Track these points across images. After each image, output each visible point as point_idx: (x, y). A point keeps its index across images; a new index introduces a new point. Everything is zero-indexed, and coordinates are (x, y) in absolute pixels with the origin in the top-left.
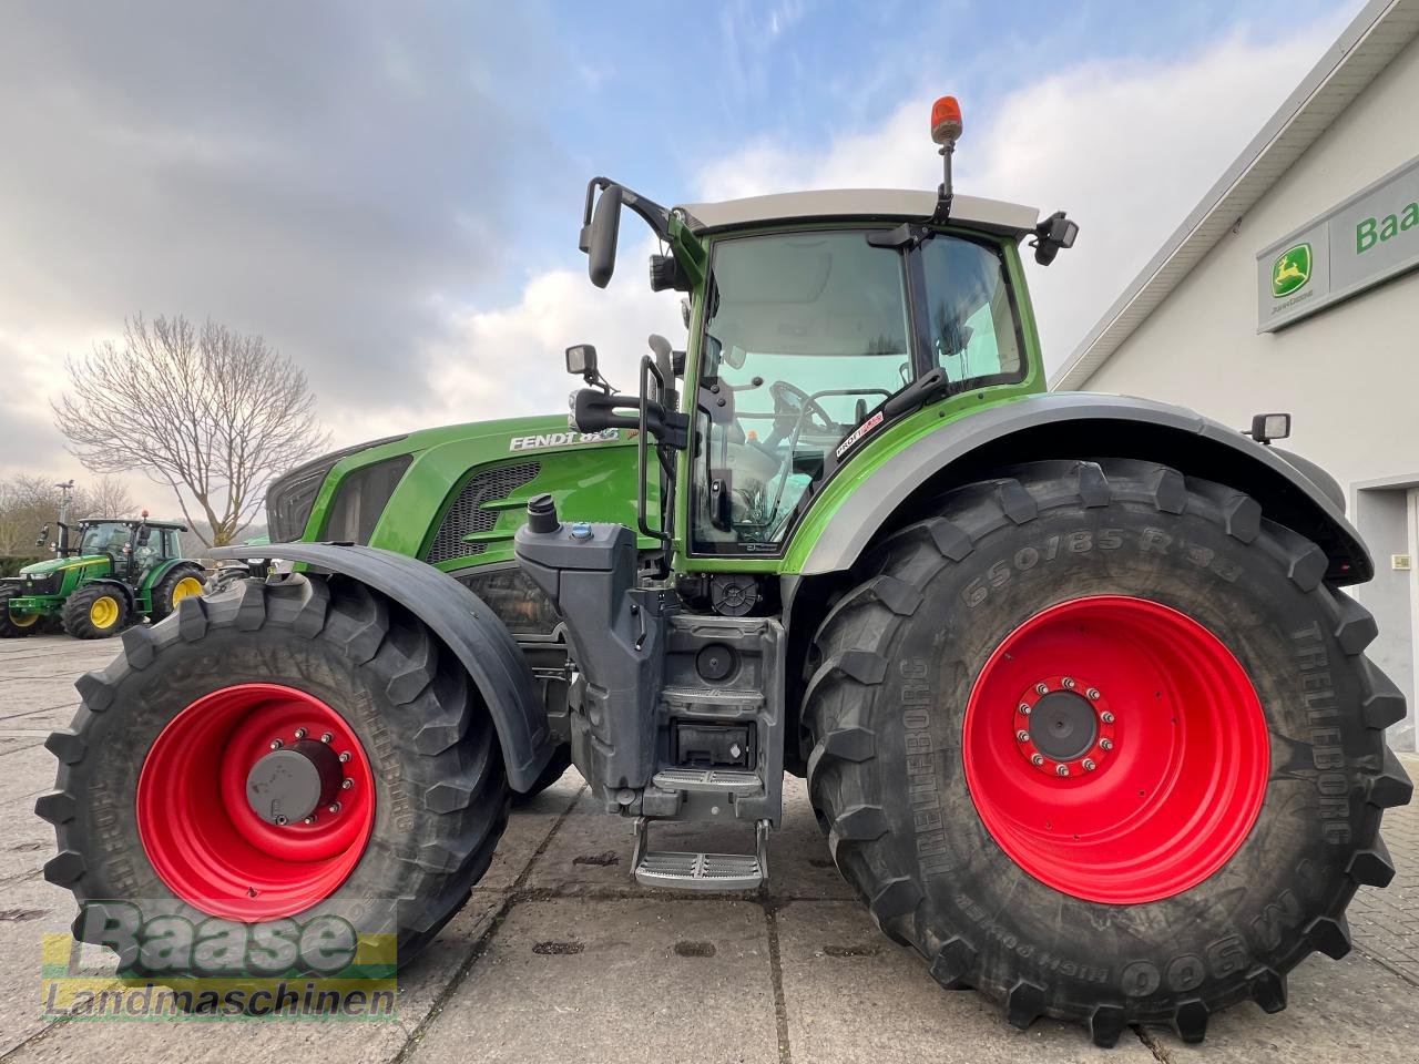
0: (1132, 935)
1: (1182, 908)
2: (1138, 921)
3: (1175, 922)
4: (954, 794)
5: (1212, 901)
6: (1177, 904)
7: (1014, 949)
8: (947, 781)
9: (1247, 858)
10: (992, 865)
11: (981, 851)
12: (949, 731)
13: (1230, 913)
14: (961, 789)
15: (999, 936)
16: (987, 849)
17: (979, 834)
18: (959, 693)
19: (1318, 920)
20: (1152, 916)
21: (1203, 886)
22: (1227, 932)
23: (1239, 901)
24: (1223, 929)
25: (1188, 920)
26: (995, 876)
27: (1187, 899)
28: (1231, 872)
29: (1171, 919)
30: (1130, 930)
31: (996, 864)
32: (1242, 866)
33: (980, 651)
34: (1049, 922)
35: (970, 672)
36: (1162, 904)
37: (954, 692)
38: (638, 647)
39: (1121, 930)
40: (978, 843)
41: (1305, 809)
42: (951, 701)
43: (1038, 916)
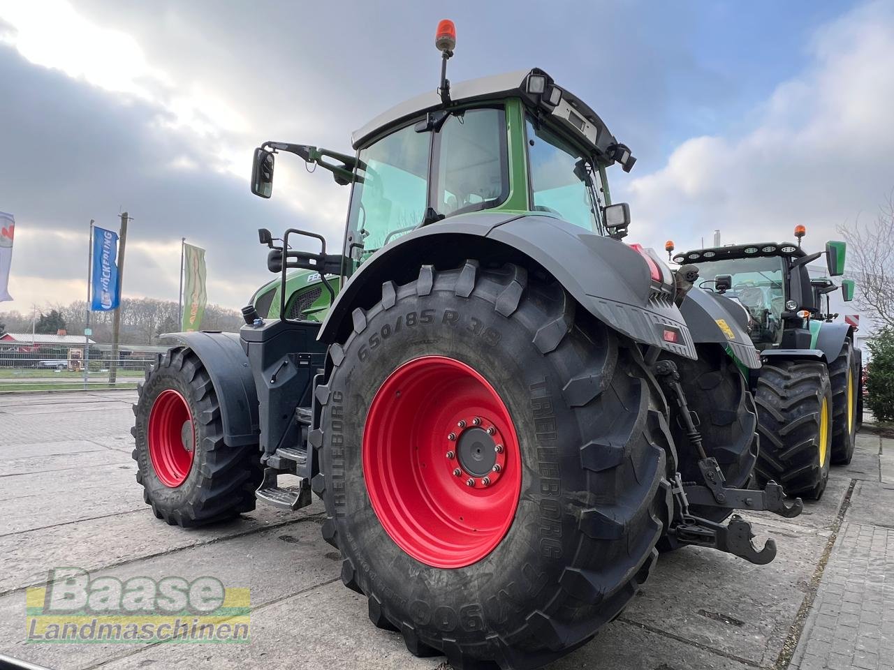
0: (425, 585)
1: (458, 578)
2: (433, 578)
3: (451, 585)
4: (354, 474)
5: (475, 577)
6: (457, 573)
7: (368, 573)
8: (352, 466)
9: (500, 554)
10: (368, 521)
11: (363, 511)
12: (354, 437)
13: (480, 588)
14: (359, 473)
15: (362, 563)
16: (367, 511)
17: (365, 501)
18: (360, 414)
19: (534, 613)
20: (441, 577)
21: (474, 566)
22: (474, 600)
23: (486, 582)
24: (473, 598)
25: (458, 586)
26: (367, 528)
27: (463, 572)
28: (490, 562)
29: (450, 583)
30: (426, 582)
31: (370, 521)
32: (496, 558)
33: (370, 389)
34: (387, 563)
35: (366, 401)
36: (450, 572)
37: (357, 413)
38: (272, 381)
39: (421, 579)
40: (363, 506)
41: (532, 524)
42: (355, 418)
43: (383, 557)
